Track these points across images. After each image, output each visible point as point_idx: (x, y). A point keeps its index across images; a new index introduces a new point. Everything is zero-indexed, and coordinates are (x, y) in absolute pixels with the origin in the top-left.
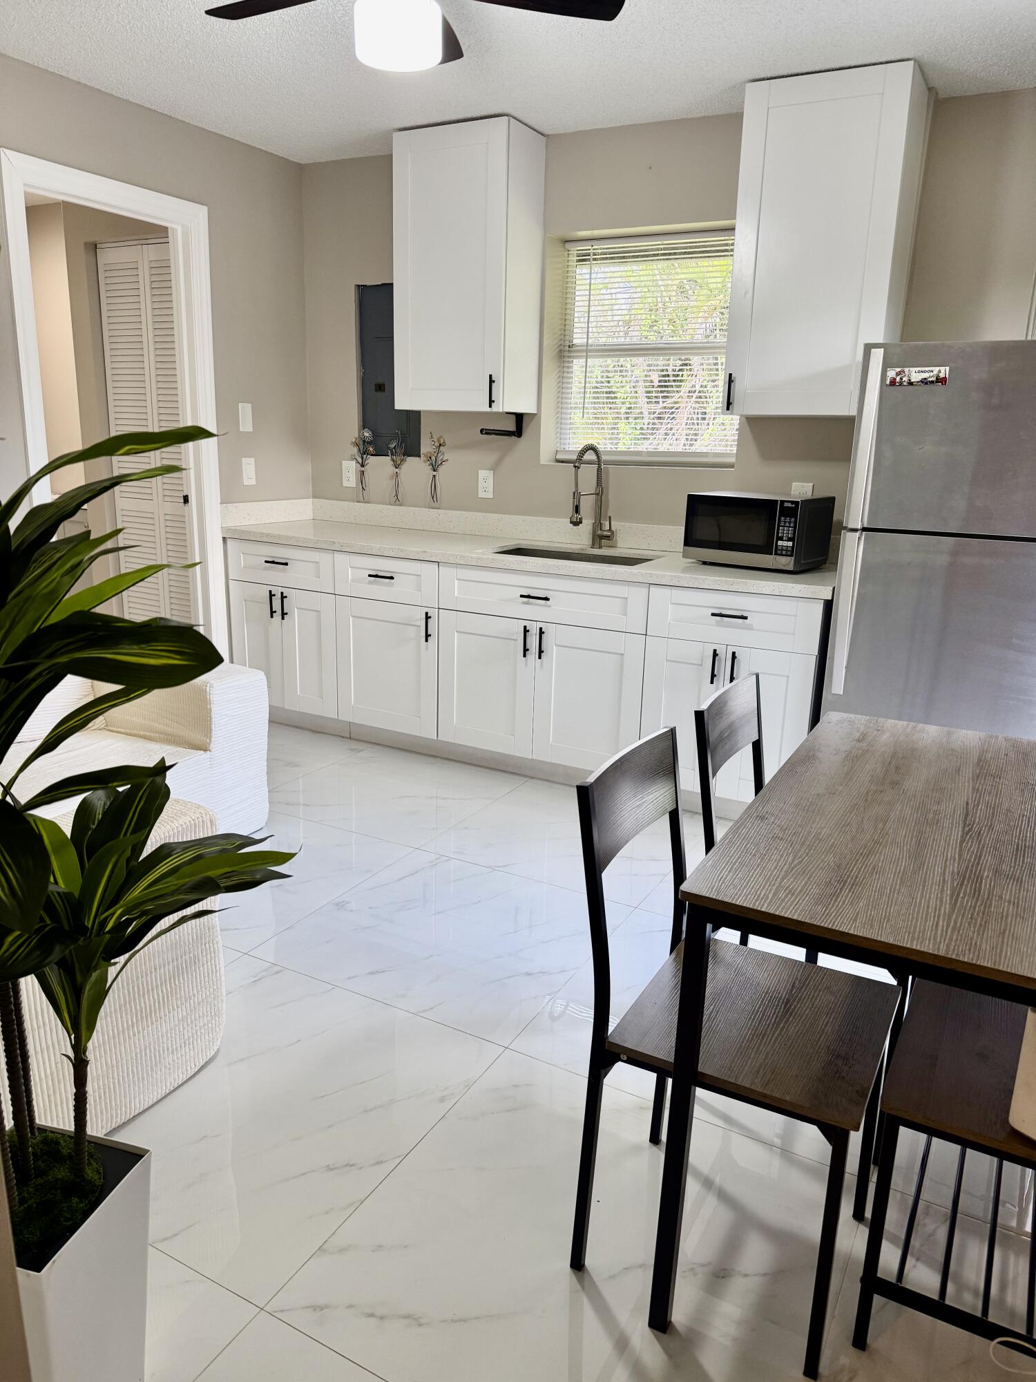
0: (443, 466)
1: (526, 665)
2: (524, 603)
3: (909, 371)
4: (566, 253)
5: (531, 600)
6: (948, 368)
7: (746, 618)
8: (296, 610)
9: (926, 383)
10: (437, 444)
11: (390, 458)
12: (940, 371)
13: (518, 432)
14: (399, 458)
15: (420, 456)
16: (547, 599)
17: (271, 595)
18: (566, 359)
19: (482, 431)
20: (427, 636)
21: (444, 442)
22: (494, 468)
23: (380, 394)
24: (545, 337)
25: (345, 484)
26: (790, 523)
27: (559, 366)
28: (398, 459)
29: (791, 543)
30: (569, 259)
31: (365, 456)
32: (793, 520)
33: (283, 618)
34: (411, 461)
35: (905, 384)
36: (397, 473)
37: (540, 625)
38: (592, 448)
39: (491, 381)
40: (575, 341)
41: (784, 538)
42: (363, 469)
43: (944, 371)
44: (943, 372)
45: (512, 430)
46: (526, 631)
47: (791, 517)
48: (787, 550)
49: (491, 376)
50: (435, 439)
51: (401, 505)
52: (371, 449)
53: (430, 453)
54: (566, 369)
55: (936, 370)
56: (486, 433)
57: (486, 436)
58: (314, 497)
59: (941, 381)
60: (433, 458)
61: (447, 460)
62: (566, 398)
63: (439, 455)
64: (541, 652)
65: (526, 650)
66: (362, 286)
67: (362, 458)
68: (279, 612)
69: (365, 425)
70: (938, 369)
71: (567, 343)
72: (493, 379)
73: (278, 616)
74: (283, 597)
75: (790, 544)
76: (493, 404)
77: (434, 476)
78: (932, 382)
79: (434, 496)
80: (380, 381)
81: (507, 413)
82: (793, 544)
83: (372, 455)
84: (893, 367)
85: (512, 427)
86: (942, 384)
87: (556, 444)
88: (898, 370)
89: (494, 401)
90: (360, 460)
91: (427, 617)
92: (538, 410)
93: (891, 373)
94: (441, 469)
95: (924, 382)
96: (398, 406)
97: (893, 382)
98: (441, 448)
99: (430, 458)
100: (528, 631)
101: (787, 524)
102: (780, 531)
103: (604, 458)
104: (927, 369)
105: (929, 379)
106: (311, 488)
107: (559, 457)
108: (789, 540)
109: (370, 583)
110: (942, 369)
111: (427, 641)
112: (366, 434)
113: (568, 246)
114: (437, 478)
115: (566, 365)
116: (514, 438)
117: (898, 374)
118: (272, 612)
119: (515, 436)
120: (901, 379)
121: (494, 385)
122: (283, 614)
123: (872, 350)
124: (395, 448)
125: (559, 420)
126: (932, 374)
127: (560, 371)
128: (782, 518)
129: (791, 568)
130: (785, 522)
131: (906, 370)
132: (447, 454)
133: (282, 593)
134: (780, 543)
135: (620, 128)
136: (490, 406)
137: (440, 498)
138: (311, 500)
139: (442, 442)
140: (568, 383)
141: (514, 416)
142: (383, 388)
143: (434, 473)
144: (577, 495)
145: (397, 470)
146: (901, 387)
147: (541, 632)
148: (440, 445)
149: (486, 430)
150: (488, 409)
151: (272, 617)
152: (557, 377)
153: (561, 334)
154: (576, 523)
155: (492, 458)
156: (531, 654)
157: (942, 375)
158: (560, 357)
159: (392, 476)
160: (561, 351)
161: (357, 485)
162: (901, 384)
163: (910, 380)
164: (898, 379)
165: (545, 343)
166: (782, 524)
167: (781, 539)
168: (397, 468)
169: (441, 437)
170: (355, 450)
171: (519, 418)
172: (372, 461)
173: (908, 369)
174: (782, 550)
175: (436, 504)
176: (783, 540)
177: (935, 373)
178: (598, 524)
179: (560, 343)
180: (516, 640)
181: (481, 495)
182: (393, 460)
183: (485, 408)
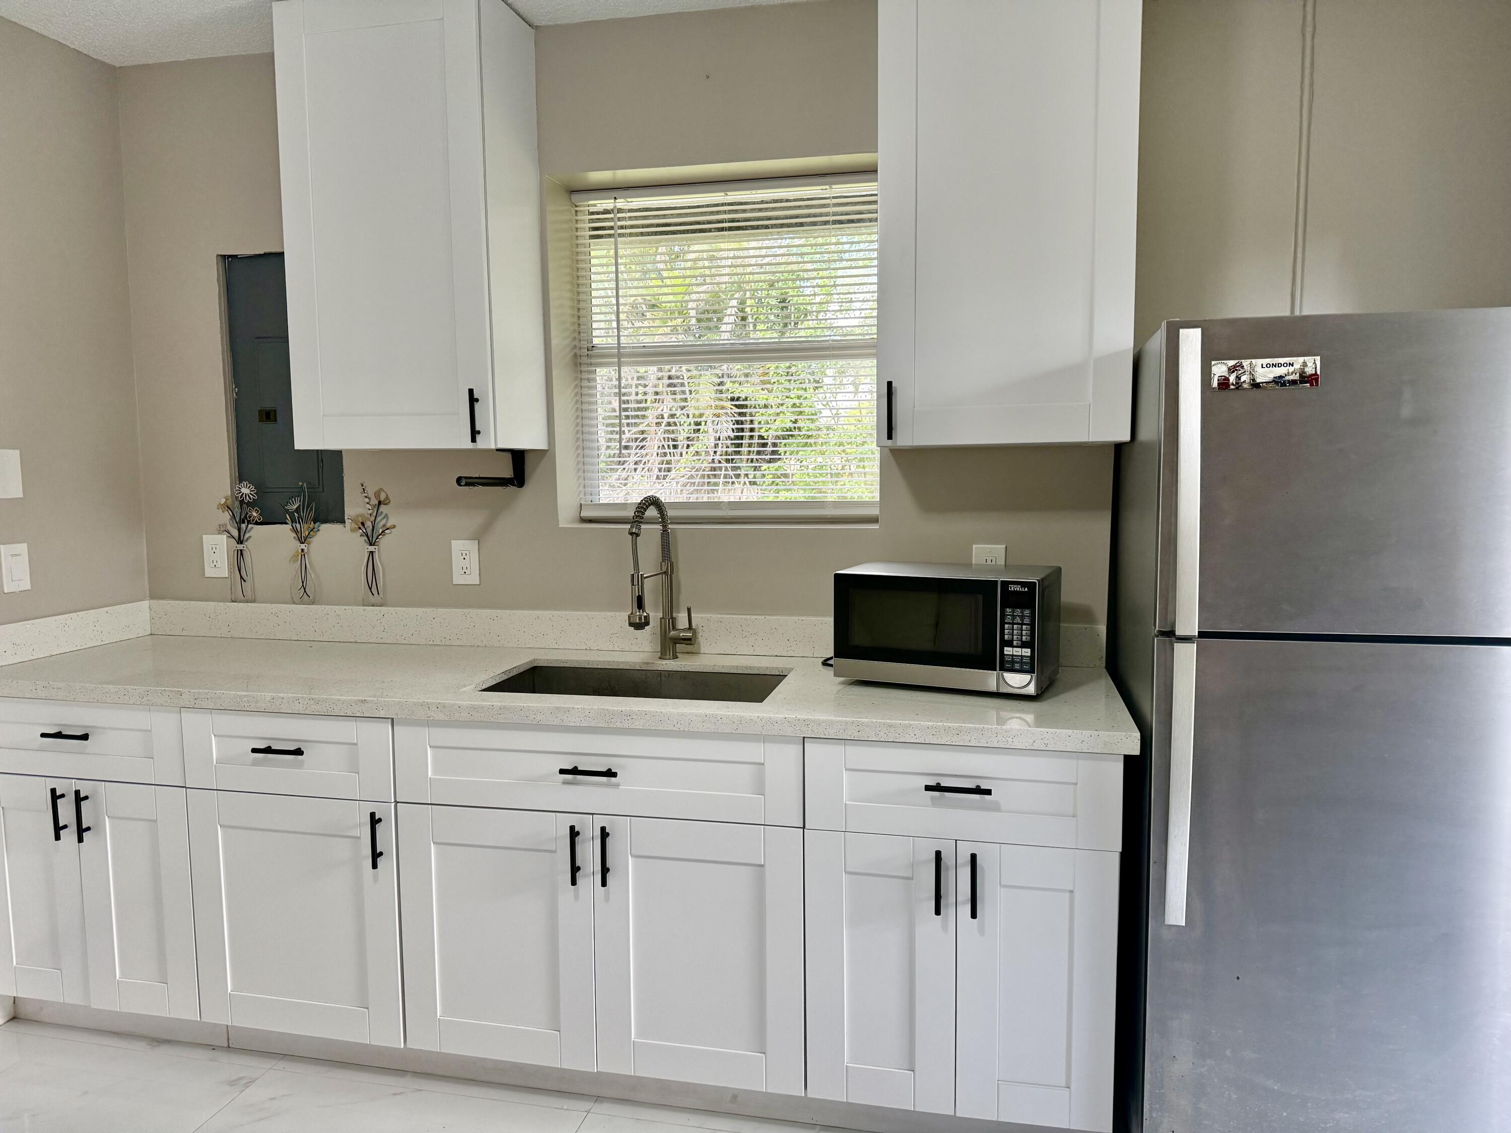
0: (386, 537)
1: (576, 897)
2: (565, 783)
3: (1251, 364)
4: (573, 209)
5: (579, 777)
6: (1318, 358)
7: (988, 792)
8: (107, 818)
9: (1284, 384)
10: (374, 502)
11: (289, 527)
12: (1305, 364)
13: (518, 479)
14: (306, 526)
15: (343, 522)
16: (610, 774)
17: (55, 797)
18: (584, 368)
19: (459, 480)
20: (376, 855)
21: (387, 498)
22: (479, 536)
23: (268, 426)
24: (553, 333)
25: (209, 572)
26: (1022, 617)
27: (576, 378)
28: (305, 529)
29: (1029, 650)
30: (578, 218)
31: (243, 526)
32: (1027, 612)
33: (80, 840)
34: (327, 530)
35: (1245, 386)
36: (302, 550)
37: (600, 822)
38: (653, 502)
39: (473, 400)
40: (596, 341)
41: (1015, 643)
42: (240, 547)
43: (1312, 364)
44: (1310, 364)
45: (509, 476)
46: (574, 833)
47: (1023, 607)
48: (1022, 663)
49: (471, 391)
50: (371, 494)
51: (313, 603)
52: (255, 514)
53: (362, 516)
54: (585, 383)
55: (1298, 362)
56: (467, 484)
57: (467, 488)
58: (153, 596)
59: (1305, 379)
60: (369, 524)
61: (394, 527)
62: (589, 425)
63: (378, 519)
64: (605, 870)
65: (575, 870)
66: (230, 256)
67: (239, 530)
68: (73, 828)
69: (242, 474)
70: (1301, 360)
71: (585, 344)
72: (475, 397)
73: (69, 836)
74: (79, 799)
75: (1027, 652)
76: (478, 438)
77: (372, 553)
78: (1294, 382)
79: (372, 583)
80: (268, 405)
81: (498, 450)
82: (1033, 652)
83: (257, 523)
84: (1221, 357)
85: (508, 473)
86: (1312, 385)
87: (579, 494)
88: (1231, 363)
89: (479, 432)
90: (235, 533)
91: (374, 821)
92: (549, 444)
93: (1219, 369)
94: (384, 541)
95: (1279, 381)
96: (299, 445)
97: (1224, 384)
98: (383, 508)
99: (363, 524)
100: (578, 833)
101: (1018, 620)
102: (1006, 631)
103: (670, 513)
104: (1282, 360)
105: (1287, 378)
106: (147, 584)
107: (586, 514)
108: (1024, 645)
109: (255, 763)
110: (1309, 360)
111: (375, 866)
112: (245, 491)
113: (575, 198)
114: (376, 556)
115: (585, 376)
116: (511, 489)
117: (1232, 370)
118: (58, 829)
119: (514, 485)
120: (1238, 378)
121: (477, 406)
122: (81, 831)
123: (1181, 330)
124: (297, 510)
125: (580, 459)
126: (1291, 369)
127: (576, 386)
128: (1008, 610)
129: (1031, 690)
130: (1014, 617)
131: (1246, 363)
132: (393, 516)
133: (77, 793)
134: (1008, 651)
135: (658, 17)
136: (474, 440)
137: (384, 585)
138: (146, 604)
139: (382, 498)
140: (590, 403)
141: (509, 455)
142: (272, 417)
143: (372, 548)
144: (637, 580)
145: (303, 546)
146: (1239, 392)
147: (604, 834)
148: (380, 503)
149: (466, 478)
150: (469, 445)
151: (58, 838)
152: (573, 394)
153: (575, 330)
154: (639, 625)
155: (476, 520)
156: (585, 876)
157: (1309, 370)
158: (576, 365)
159: (295, 557)
160: (575, 355)
161: (230, 572)
162: (1238, 385)
163: (1254, 380)
164: (1232, 378)
165: (554, 342)
166: (1008, 619)
167: (1010, 644)
168: (303, 543)
169: (381, 490)
170: (227, 516)
171: (518, 457)
172: (257, 533)
173: (1248, 361)
174: (1013, 662)
175: (376, 599)
176: (1013, 647)
177: (1297, 366)
178: (669, 621)
179: (574, 344)
180: (554, 852)
181: (458, 579)
182: (295, 531)
183: (465, 443)
